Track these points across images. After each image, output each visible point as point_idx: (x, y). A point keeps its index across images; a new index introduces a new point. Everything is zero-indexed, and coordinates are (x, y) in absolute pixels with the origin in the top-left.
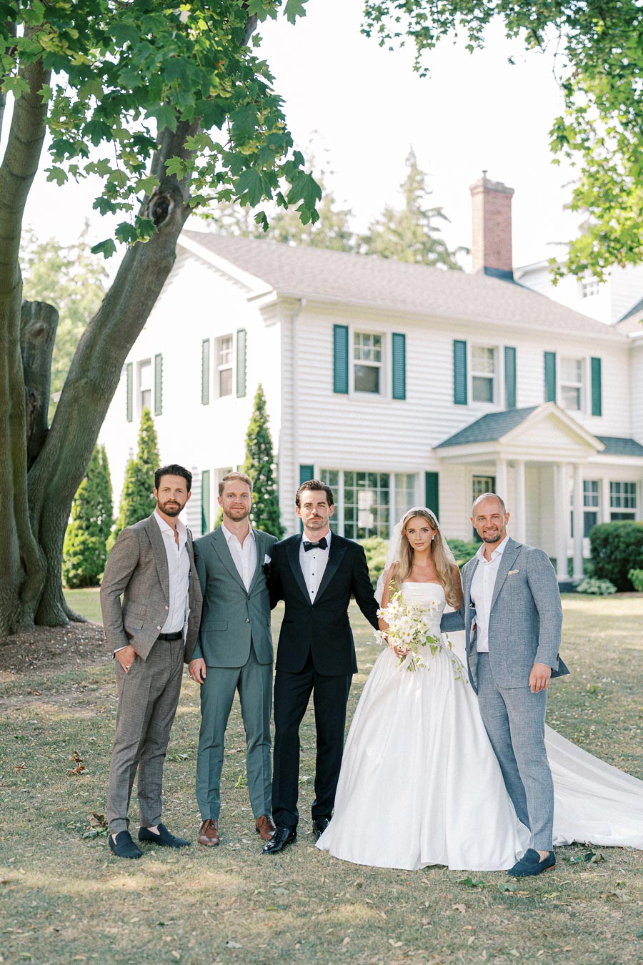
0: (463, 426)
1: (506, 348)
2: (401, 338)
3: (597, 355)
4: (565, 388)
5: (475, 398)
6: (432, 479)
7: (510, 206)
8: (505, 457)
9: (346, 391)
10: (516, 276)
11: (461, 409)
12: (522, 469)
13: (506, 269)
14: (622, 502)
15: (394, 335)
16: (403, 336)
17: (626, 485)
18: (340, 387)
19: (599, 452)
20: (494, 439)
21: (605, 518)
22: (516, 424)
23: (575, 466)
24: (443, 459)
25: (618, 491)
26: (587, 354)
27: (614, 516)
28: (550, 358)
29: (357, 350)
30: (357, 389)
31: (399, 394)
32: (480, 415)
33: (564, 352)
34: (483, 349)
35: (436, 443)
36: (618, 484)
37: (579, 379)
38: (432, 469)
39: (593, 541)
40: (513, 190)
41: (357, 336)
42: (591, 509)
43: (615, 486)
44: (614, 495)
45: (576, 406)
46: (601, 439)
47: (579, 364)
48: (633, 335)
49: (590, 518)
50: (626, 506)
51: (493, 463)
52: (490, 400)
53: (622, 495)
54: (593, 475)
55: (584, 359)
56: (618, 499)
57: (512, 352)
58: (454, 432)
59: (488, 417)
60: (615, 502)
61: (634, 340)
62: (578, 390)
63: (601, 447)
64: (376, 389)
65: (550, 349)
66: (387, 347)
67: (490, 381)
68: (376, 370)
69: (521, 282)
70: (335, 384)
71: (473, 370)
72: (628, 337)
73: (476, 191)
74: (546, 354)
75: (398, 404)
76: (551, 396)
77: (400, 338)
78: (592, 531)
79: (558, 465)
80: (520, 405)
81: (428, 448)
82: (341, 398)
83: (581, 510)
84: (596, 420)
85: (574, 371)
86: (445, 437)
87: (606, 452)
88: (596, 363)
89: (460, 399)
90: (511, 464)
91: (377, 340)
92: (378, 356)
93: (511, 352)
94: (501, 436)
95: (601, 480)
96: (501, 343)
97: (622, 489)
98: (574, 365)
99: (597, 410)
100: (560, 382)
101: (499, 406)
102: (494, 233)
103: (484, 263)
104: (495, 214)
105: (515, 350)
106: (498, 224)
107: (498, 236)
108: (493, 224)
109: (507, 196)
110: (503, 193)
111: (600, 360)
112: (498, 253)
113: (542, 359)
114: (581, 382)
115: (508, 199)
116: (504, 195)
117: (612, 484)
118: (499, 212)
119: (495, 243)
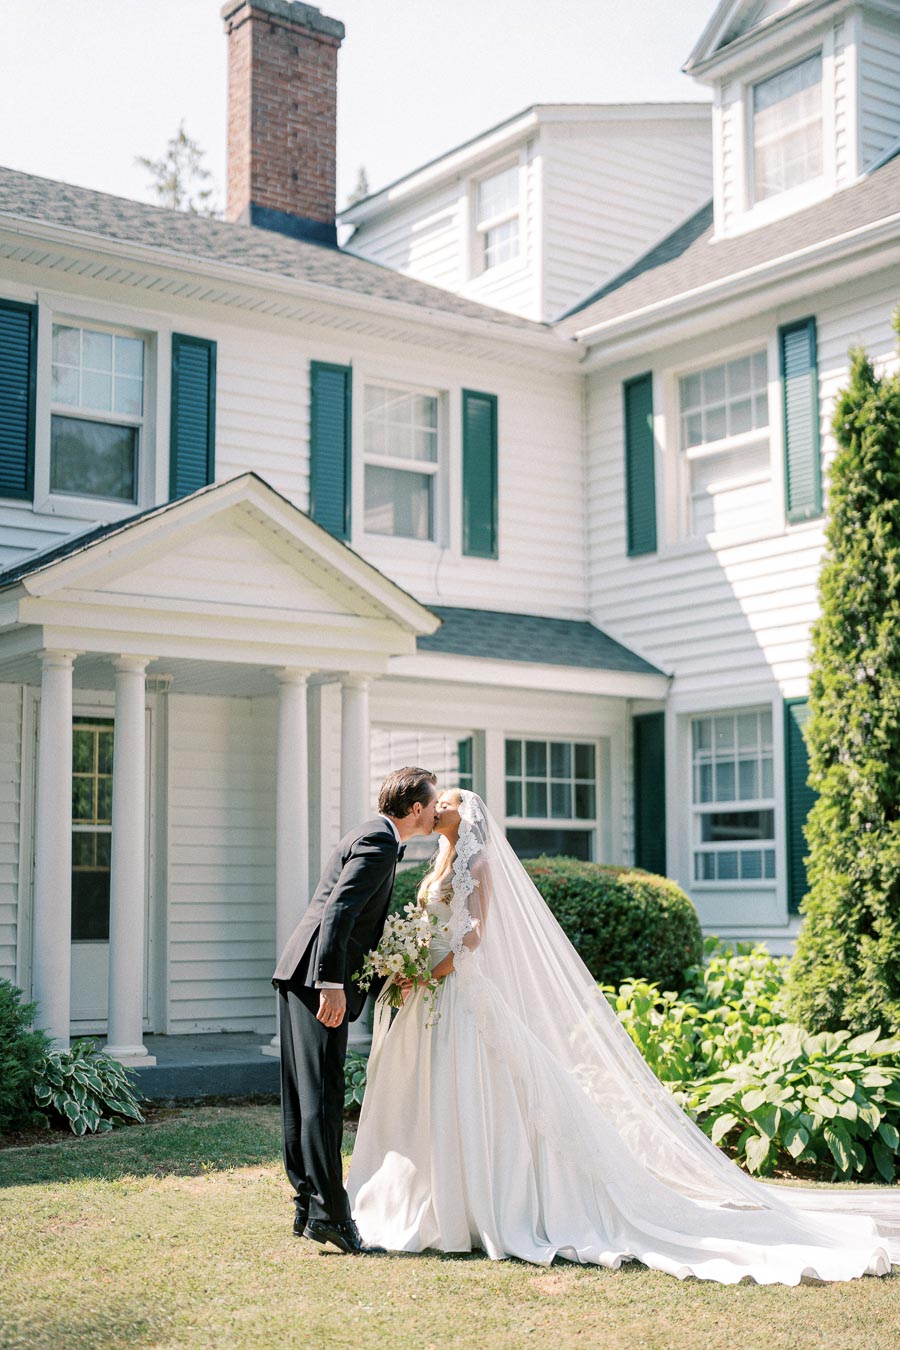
1: (180, 341)
3: (480, 383)
7: (330, 67)
10: (344, 233)
13: (315, 216)
14: (548, 799)
25: (533, 768)
28: (330, 382)
37: (431, 447)
40: (340, 25)
43: (526, 753)
44: (521, 779)
47: (432, 407)
48: (586, 331)
52: (130, 494)
53: (548, 780)
55: (444, 394)
56: (534, 791)
57: (201, 353)
60: (525, 799)
61: (590, 347)
65: (332, 356)
67: (128, 431)
69: (350, 249)
72: (574, 339)
73: (236, 20)
74: (317, 369)
84: (479, 567)
85: (416, 426)
88: (480, 408)
89: (10, 481)
93: (197, 354)
96: (163, 321)
97: (549, 761)
98: (414, 409)
99: (482, 538)
100: (366, 453)
102: (285, 126)
103: (253, 195)
104: (288, 80)
105: (208, 347)
106: (296, 105)
107: (295, 135)
108: (281, 104)
109: (324, 38)
110: (313, 29)
111: (492, 400)
112: (295, 177)
113: (305, 382)
114: (433, 459)
115: (324, 47)
116: (313, 34)
117: (511, 747)
118: (298, 76)
119: (287, 151)
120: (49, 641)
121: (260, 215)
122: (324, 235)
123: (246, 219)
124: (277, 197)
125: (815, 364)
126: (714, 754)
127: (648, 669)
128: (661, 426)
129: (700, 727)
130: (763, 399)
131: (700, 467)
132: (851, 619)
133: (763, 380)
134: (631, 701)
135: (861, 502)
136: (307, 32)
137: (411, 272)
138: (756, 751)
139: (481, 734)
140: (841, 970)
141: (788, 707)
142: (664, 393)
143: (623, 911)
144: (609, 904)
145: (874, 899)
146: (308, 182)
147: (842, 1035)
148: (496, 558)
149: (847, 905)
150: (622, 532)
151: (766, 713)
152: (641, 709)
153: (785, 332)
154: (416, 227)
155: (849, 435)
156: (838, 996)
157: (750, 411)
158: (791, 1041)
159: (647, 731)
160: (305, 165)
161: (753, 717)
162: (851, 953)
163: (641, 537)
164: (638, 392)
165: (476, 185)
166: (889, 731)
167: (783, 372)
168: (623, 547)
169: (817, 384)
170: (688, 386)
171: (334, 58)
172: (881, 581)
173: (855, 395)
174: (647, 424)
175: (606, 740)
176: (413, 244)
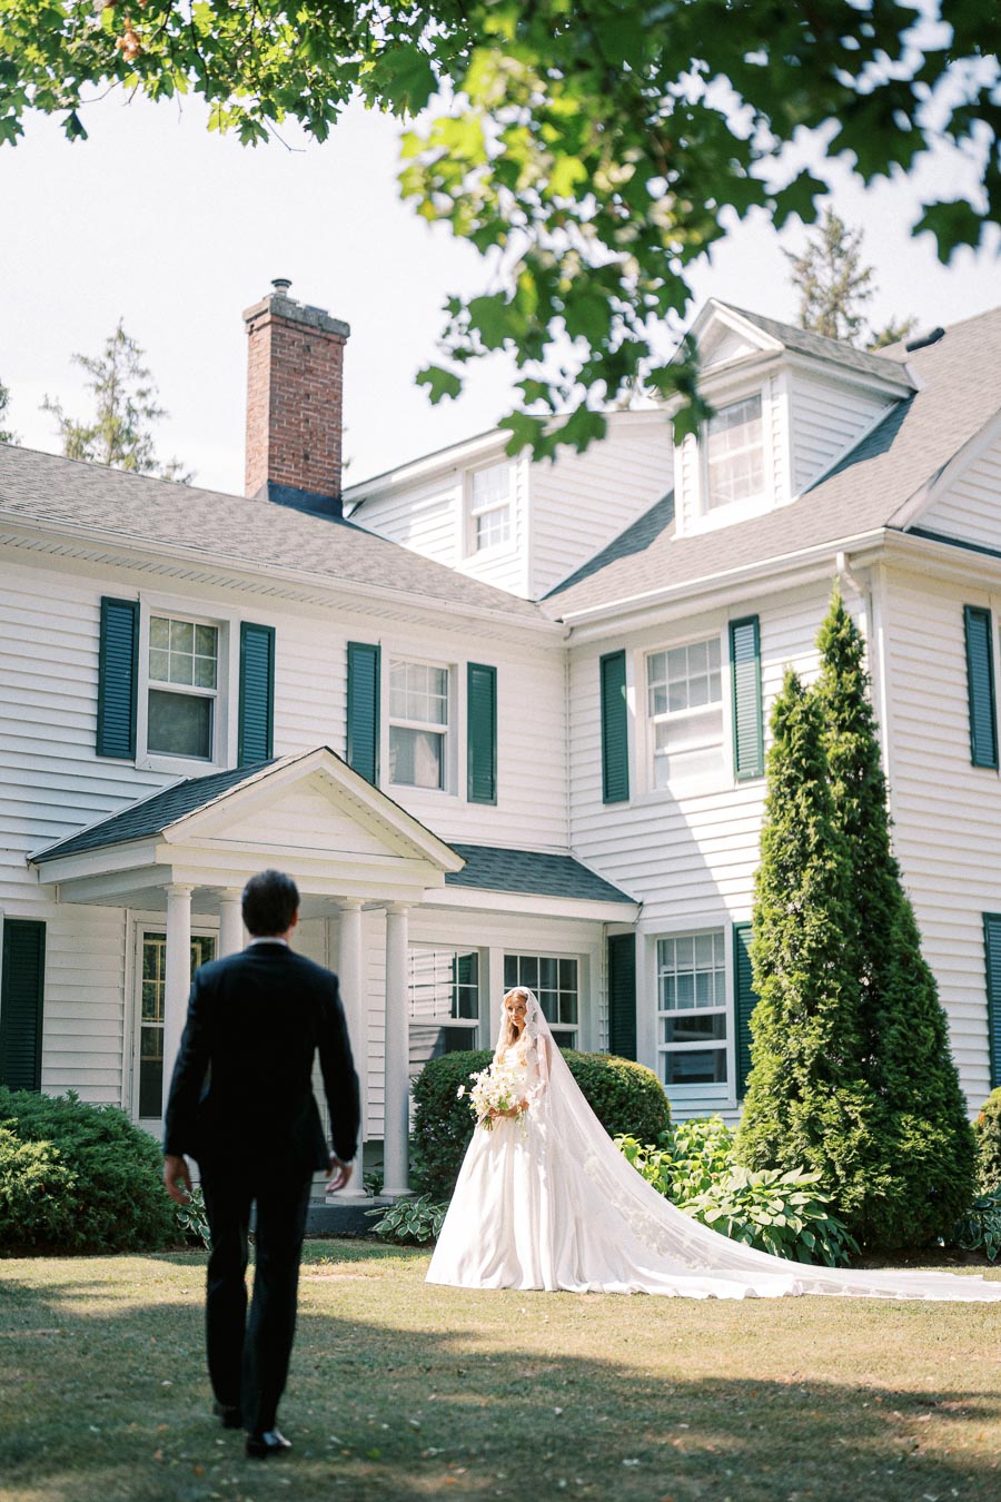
1: (246, 627)
3: (483, 658)
4: (402, 735)
5: (158, 745)
7: (337, 361)
8: (188, 879)
10: (347, 506)
11: (115, 770)
13: (323, 491)
19: (451, 878)
23: (390, 910)
24: (59, 887)
26: (460, 652)
28: (363, 662)
32: (168, 783)
33: (399, 648)
34: (187, 627)
35: (41, 849)
36: (527, 961)
37: (443, 714)
38: (24, 912)
40: (346, 325)
47: (442, 679)
48: (570, 615)
52: (204, 750)
55: (453, 667)
57: (263, 638)
58: (92, 822)
61: (574, 629)
62: (438, 738)
63: (456, 864)
65: (366, 637)
67: (206, 702)
69: (355, 519)
71: (155, 675)
72: (562, 622)
73: (258, 323)
74: (353, 649)
81: (20, 860)
84: (481, 811)
85: (429, 696)
86: (67, 835)
88: (484, 682)
89: (114, 739)
93: (259, 640)
94: (171, 825)
96: (234, 612)
98: (429, 680)
99: (483, 787)
100: (391, 718)
102: (299, 414)
103: (270, 474)
104: (301, 374)
105: (270, 633)
106: (308, 396)
107: (307, 421)
108: (295, 395)
109: (330, 336)
110: (323, 330)
111: (492, 672)
112: (306, 457)
113: (341, 659)
114: (443, 721)
115: (332, 345)
116: (324, 335)
117: (510, 962)
118: (310, 371)
119: (300, 435)
120: (177, 877)
121: (277, 492)
122: (329, 507)
123: (265, 493)
124: (291, 476)
125: (758, 654)
126: (675, 968)
127: (621, 898)
128: (633, 695)
129: (664, 946)
130: (717, 677)
131: (665, 731)
132: (783, 868)
133: (718, 665)
134: (606, 923)
135: (791, 781)
136: (318, 333)
137: (410, 546)
138: (709, 966)
139: (485, 950)
140: (775, 1125)
141: (736, 930)
142: (634, 668)
143: (611, 1087)
144: (602, 1082)
145: (799, 1073)
146: (317, 461)
147: (779, 1171)
148: (496, 804)
149: (780, 1078)
150: (599, 782)
151: (719, 936)
152: (614, 931)
153: (734, 625)
154: (416, 507)
155: (782, 730)
156: (773, 1145)
157: (704, 687)
158: (740, 1176)
159: (620, 949)
160: (315, 447)
161: (707, 939)
162: (783, 1113)
163: (615, 787)
164: (612, 666)
165: (470, 475)
166: (810, 950)
167: (733, 658)
168: (600, 795)
169: (760, 670)
170: (654, 662)
171: (340, 353)
172: (805, 839)
173: (787, 701)
174: (621, 695)
175: (586, 957)
176: (413, 522)
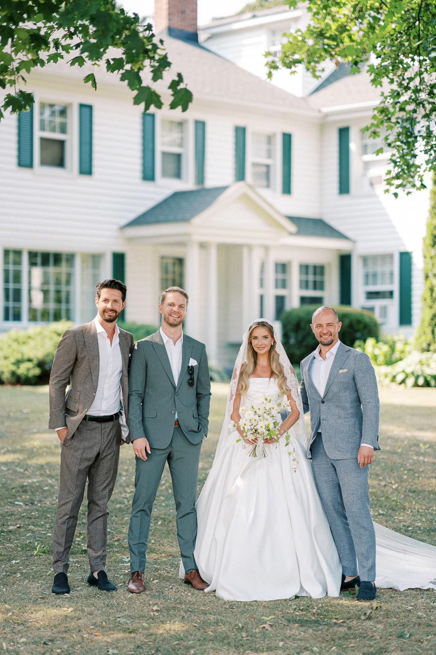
0: (151, 204)
1: (196, 122)
2: (88, 110)
3: (287, 130)
4: (255, 165)
5: (165, 174)
6: (119, 260)
8: (197, 238)
9: (30, 165)
10: (202, 37)
11: (148, 186)
12: (213, 252)
14: (311, 284)
15: (82, 106)
16: (90, 107)
17: (315, 267)
18: (25, 161)
19: (291, 234)
20: (186, 220)
21: (293, 303)
22: (209, 204)
23: (266, 248)
24: (130, 240)
25: (307, 273)
26: (278, 128)
27: (303, 300)
28: (240, 133)
29: (42, 122)
30: (43, 163)
31: (86, 169)
32: (167, 192)
33: (255, 127)
34: (172, 122)
35: (124, 221)
36: (307, 267)
37: (270, 154)
38: (119, 249)
39: (284, 327)
41: (43, 106)
42: (281, 292)
43: (305, 268)
44: (304, 278)
45: (264, 183)
46: (293, 219)
47: (270, 139)
48: (325, 110)
49: (280, 301)
50: (315, 288)
51: (183, 244)
52: (178, 175)
53: (311, 278)
54: (282, 256)
56: (307, 282)
57: (201, 126)
58: (141, 210)
59: (177, 196)
60: (305, 285)
61: (326, 115)
62: (268, 166)
63: (292, 228)
64: (60, 163)
65: (241, 123)
66: (74, 119)
67: (178, 157)
68: (62, 143)
69: (206, 45)
70: (19, 157)
71: (163, 144)
72: (320, 111)
74: (236, 129)
75: (85, 180)
76: (240, 175)
77: (86, 110)
78: (283, 316)
79: (250, 247)
80: (210, 182)
81: (115, 227)
82: (25, 173)
83: (271, 293)
84: (286, 198)
85: (264, 147)
86: (132, 216)
87: (299, 233)
88: (287, 139)
89: (148, 175)
90: (203, 246)
91: (63, 112)
92: (63, 129)
94: (193, 215)
95: (290, 262)
97: (311, 270)
98: (264, 141)
99: (287, 189)
100: (251, 158)
101: (187, 184)
103: (169, 23)
105: (204, 124)
111: (290, 136)
114: (270, 158)
117: (301, 266)
120: (193, 237)
121: (171, 32)
122: (192, 38)
123: (166, 32)
124: (178, 24)
127: (346, 239)
128: (353, 145)
131: (367, 165)
134: (338, 250)
141: (402, 254)
142: (354, 135)
146: (187, 14)
148: (291, 194)
150: (337, 185)
151: (391, 256)
152: (344, 253)
154: (244, 42)
159: (345, 261)
160: (186, 7)
163: (344, 187)
164: (344, 133)
165: (269, 30)
168: (337, 190)
174: (347, 145)
